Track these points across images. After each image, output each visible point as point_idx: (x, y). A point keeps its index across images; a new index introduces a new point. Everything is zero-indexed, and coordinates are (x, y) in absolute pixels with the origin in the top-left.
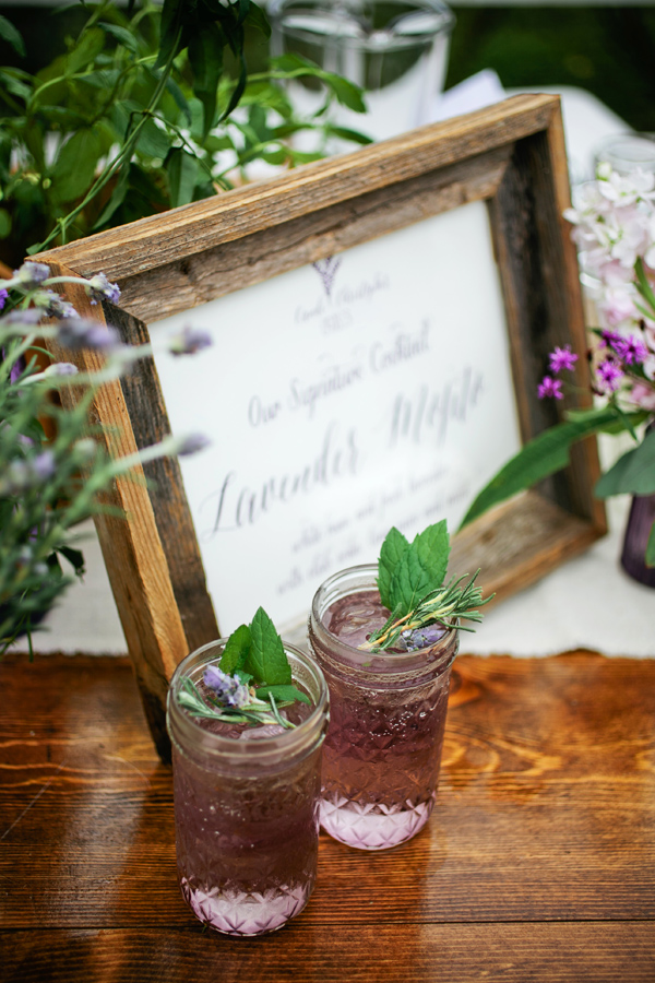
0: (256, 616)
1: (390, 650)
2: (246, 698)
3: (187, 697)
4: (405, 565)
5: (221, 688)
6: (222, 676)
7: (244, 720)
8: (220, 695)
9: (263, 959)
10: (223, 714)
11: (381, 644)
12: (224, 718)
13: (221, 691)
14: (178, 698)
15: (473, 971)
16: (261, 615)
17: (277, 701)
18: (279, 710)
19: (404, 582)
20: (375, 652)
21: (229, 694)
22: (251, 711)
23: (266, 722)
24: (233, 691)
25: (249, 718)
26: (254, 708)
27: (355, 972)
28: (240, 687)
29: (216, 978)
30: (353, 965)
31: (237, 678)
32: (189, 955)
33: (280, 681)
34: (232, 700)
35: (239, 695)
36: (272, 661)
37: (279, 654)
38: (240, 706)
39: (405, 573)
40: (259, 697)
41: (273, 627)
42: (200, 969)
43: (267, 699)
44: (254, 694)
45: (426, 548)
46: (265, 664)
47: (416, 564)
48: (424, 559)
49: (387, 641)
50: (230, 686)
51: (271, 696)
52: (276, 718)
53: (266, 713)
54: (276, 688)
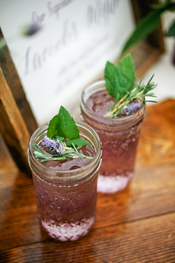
0: (60, 110)
1: (119, 116)
2: (63, 149)
3: (38, 153)
4: (116, 77)
5: (52, 146)
6: (52, 141)
7: (64, 158)
8: (52, 150)
9: (81, 248)
10: (54, 157)
11: (114, 113)
12: (55, 159)
13: (53, 148)
14: (34, 155)
15: (165, 236)
16: (62, 109)
17: (76, 146)
18: (79, 150)
19: (118, 85)
20: (113, 118)
21: (56, 148)
22: (66, 154)
23: (74, 157)
24: (58, 147)
25: (66, 157)
26: (67, 152)
27: (119, 246)
28: (60, 144)
29: (64, 260)
30: (118, 243)
31: (58, 141)
32: (50, 253)
33: (74, 137)
34: (58, 151)
35: (61, 148)
36: (70, 129)
37: (73, 125)
38: (62, 153)
39: (117, 80)
40: (68, 146)
41: (69, 114)
42: (57, 258)
43: (72, 147)
44: (66, 145)
45: (124, 68)
46: (67, 131)
47: (121, 76)
48: (124, 73)
49: (117, 111)
50: (56, 145)
51: (73, 145)
52: (78, 155)
53: (73, 153)
54: (74, 141)
